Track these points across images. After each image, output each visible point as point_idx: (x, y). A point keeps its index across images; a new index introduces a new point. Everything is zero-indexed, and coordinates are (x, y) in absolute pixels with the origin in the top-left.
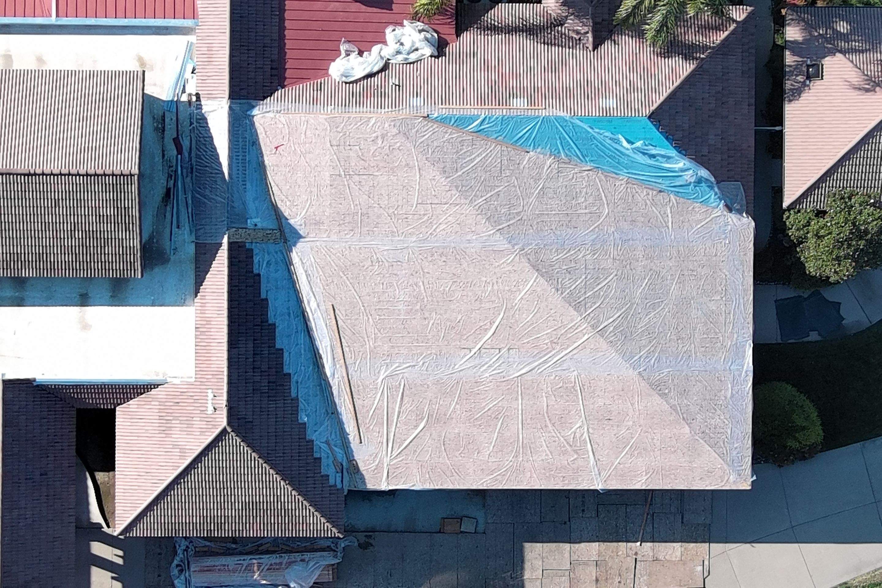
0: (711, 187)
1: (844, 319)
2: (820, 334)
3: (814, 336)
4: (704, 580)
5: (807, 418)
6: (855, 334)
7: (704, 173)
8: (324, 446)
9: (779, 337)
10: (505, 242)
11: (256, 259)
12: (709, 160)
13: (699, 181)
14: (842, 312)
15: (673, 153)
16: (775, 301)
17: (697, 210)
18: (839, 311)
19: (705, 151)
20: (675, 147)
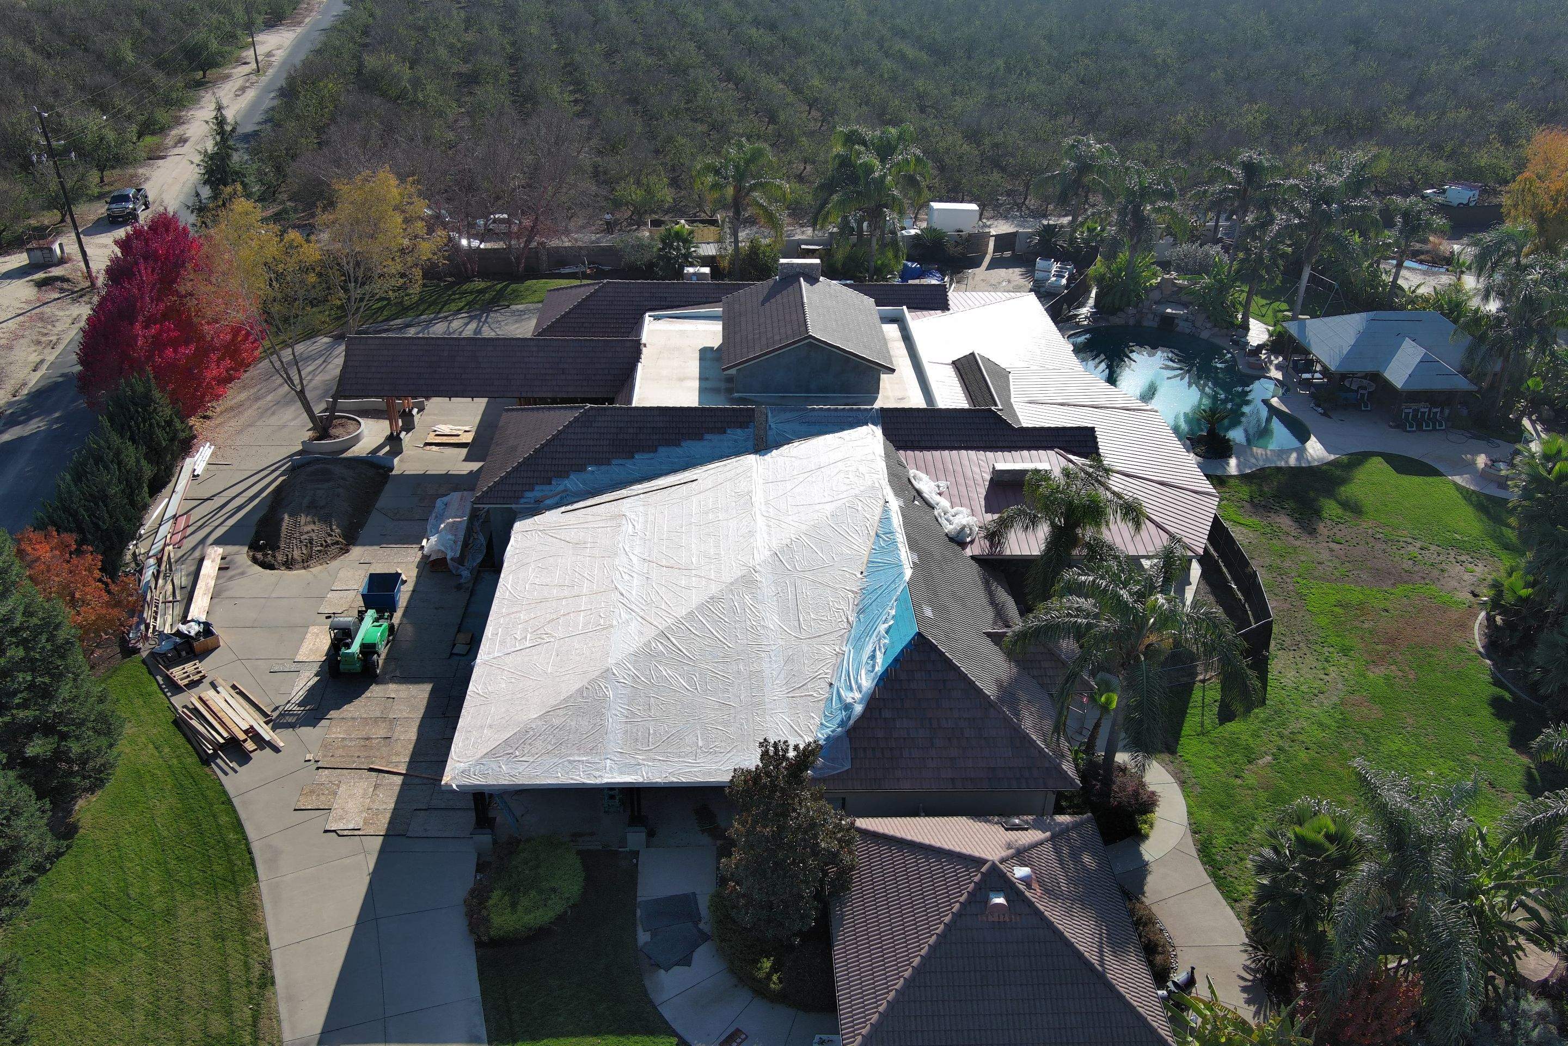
0: (842, 724)
1: (667, 971)
2: (646, 943)
3: (643, 937)
4: (334, 831)
5: (527, 911)
6: (644, 986)
7: (859, 709)
8: (561, 488)
9: (643, 899)
10: (763, 558)
11: (739, 431)
12: (876, 719)
13: (848, 707)
14: (677, 969)
15: (879, 669)
16: (694, 894)
17: (812, 721)
18: (677, 964)
19: (887, 714)
20: (887, 670)
